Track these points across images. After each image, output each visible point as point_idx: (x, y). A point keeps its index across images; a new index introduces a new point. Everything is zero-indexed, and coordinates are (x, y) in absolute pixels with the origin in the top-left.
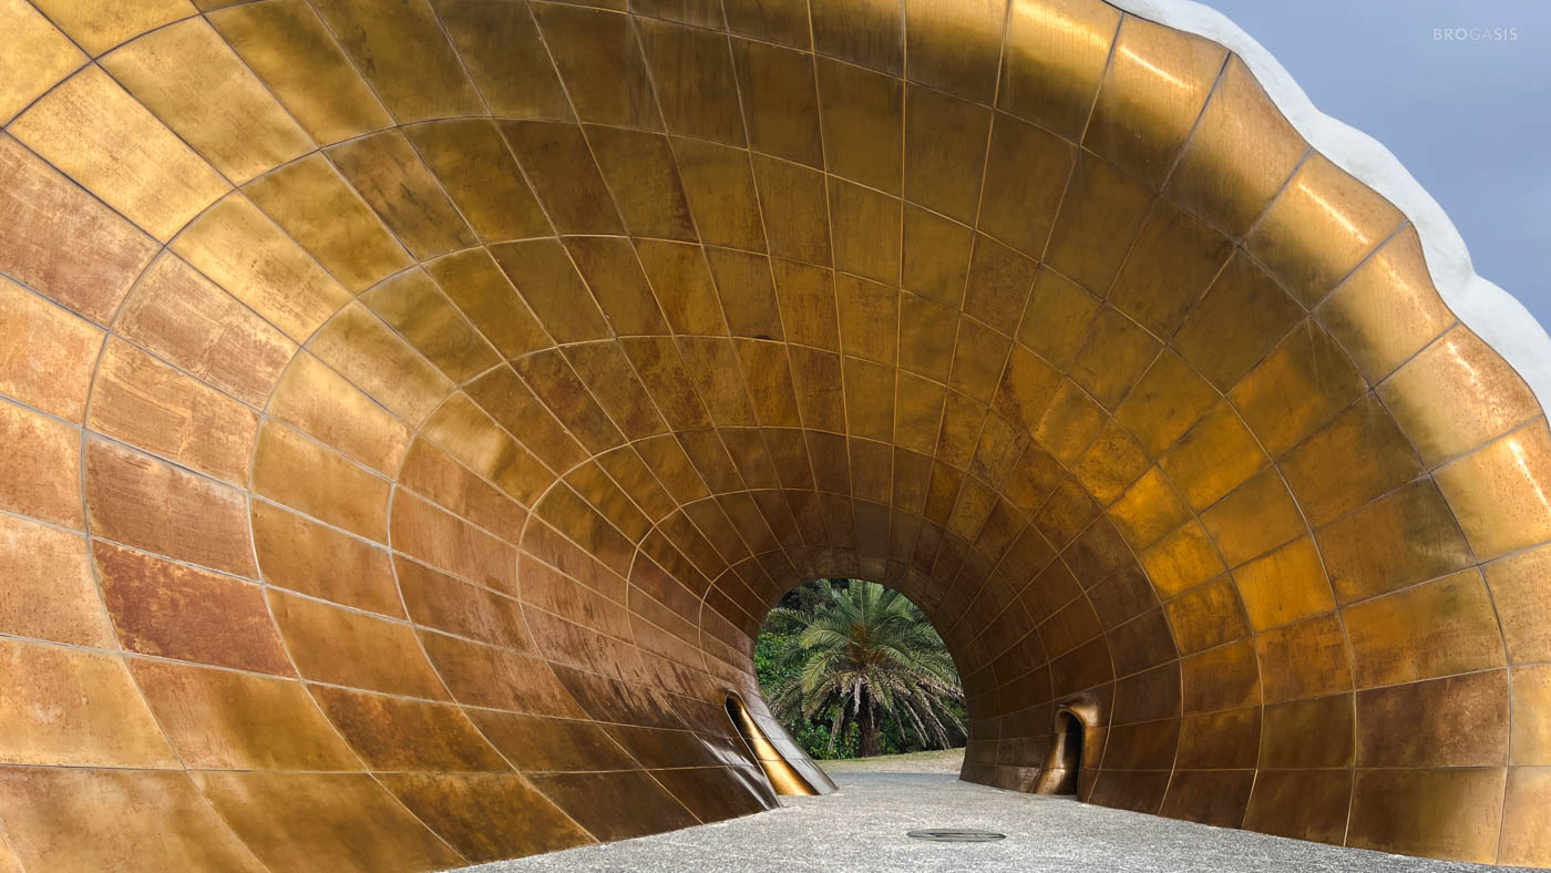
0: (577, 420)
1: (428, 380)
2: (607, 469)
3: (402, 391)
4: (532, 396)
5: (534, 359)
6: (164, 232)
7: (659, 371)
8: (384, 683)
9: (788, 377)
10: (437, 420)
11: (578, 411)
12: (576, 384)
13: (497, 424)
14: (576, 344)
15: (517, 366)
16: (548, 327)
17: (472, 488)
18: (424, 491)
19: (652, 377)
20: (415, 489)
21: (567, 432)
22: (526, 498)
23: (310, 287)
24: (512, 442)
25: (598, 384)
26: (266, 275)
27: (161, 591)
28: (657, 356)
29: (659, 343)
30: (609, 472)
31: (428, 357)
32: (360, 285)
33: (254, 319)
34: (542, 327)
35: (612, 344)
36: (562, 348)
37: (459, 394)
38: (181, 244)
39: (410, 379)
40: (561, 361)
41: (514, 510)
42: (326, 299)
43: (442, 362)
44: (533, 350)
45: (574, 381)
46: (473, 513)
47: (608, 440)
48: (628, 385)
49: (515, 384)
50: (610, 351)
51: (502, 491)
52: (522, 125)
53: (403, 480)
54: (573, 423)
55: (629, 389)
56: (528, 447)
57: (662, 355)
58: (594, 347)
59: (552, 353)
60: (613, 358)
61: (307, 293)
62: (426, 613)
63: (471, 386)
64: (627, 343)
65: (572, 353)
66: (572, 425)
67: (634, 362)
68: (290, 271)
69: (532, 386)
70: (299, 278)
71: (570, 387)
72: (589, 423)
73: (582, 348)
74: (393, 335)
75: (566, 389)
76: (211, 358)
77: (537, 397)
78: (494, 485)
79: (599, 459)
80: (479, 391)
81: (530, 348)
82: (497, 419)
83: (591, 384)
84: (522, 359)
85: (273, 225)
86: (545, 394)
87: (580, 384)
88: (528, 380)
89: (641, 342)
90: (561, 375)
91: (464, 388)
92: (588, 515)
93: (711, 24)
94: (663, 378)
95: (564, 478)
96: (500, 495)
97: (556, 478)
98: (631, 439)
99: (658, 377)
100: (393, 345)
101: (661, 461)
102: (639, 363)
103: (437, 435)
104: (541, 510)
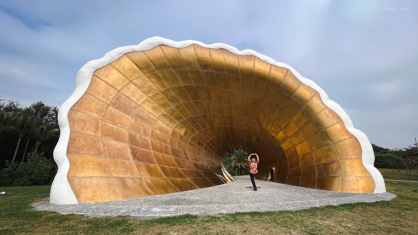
1: (175, 122)
2: (200, 134)
3: (171, 124)
5: (189, 118)
6: (139, 103)
8: (169, 165)
9: (225, 119)
10: (176, 127)
11: (196, 125)
13: (184, 128)
15: (187, 119)
17: (181, 137)
18: (175, 138)
20: (173, 137)
22: (188, 138)
23: (159, 110)
24: (186, 130)
26: (153, 108)
27: (139, 152)
28: (206, 117)
29: (207, 115)
31: (175, 119)
32: (165, 109)
33: (151, 115)
34: (190, 114)
35: (200, 116)
37: (179, 124)
38: (142, 105)
39: (172, 122)
41: (187, 140)
42: (161, 111)
45: (195, 121)
46: (181, 140)
47: (200, 129)
52: (187, 86)
53: (171, 136)
55: (203, 122)
56: (189, 131)
58: (198, 116)
59: (192, 117)
60: (200, 118)
61: (158, 111)
62: (175, 155)
64: (202, 115)
65: (194, 117)
66: (195, 127)
67: (203, 118)
68: (156, 108)
70: (157, 109)
72: (197, 127)
73: (196, 116)
74: (170, 116)
75: (194, 123)
76: (146, 120)
77: (190, 124)
78: (184, 136)
79: (199, 132)
80: (181, 123)
83: (197, 122)
85: (154, 102)
88: (188, 121)
89: (204, 115)
90: (193, 120)
91: (180, 123)
92: (198, 140)
93: (212, 71)
94: (207, 120)
95: (194, 135)
96: (185, 138)
98: (203, 129)
100: (170, 117)
101: (208, 132)
103: (176, 130)
104: (191, 140)
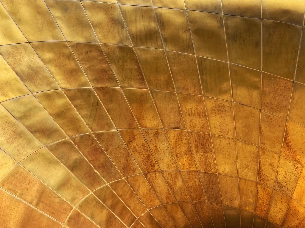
0: (100, 166)
1: (29, 141)
2: (115, 190)
3: (15, 145)
4: (80, 153)
5: (81, 137)
7: (135, 145)
9: (189, 147)
10: (31, 159)
11: (101, 162)
12: (100, 150)
13: (62, 165)
14: (100, 132)
15: (73, 140)
16: (88, 125)
17: (43, 193)
19: (132, 147)
21: (96, 171)
22: (73, 200)
24: (69, 174)
25: (110, 150)
28: (134, 138)
29: (135, 132)
30: (115, 192)
31: (31, 132)
34: (85, 124)
35: (115, 132)
36: (94, 133)
37: (45, 150)
39: (20, 141)
40: (93, 139)
41: (65, 206)
43: (38, 135)
44: (81, 133)
45: (99, 148)
46: (41, 204)
47: (115, 176)
48: (122, 151)
49: (72, 147)
50: (115, 136)
51: (61, 196)
52: (78, 44)
53: (2, 185)
54: (99, 167)
55: (123, 152)
56: (77, 177)
57: (136, 137)
58: (108, 134)
59: (89, 136)
60: (116, 138)
63: (51, 146)
64: (121, 132)
65: (99, 136)
66: (98, 168)
67: (125, 141)
69: (80, 149)
71: (97, 151)
72: (106, 167)
73: (102, 134)
74: (14, 120)
77: (82, 154)
78: (57, 193)
79: (111, 185)
80: (53, 149)
81: (80, 132)
82: (62, 162)
83: (107, 150)
84: (76, 137)
86: (86, 153)
87: (102, 150)
88: (78, 146)
89: (127, 132)
90: (93, 145)
91: (47, 147)
92: (105, 212)
94: (137, 148)
95: (93, 193)
96: (59, 197)
97: (89, 192)
98: (125, 176)
99: (135, 147)
100: (13, 125)
101: (139, 187)
102: (127, 142)
103: (30, 166)
104: (81, 207)
